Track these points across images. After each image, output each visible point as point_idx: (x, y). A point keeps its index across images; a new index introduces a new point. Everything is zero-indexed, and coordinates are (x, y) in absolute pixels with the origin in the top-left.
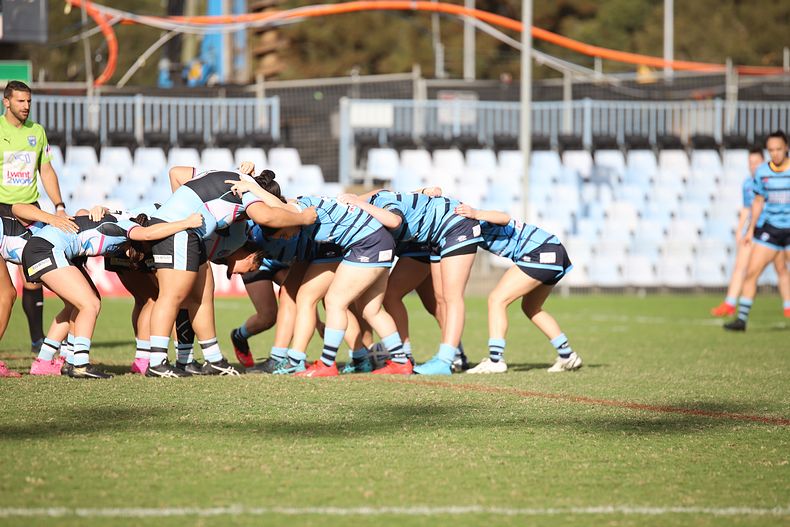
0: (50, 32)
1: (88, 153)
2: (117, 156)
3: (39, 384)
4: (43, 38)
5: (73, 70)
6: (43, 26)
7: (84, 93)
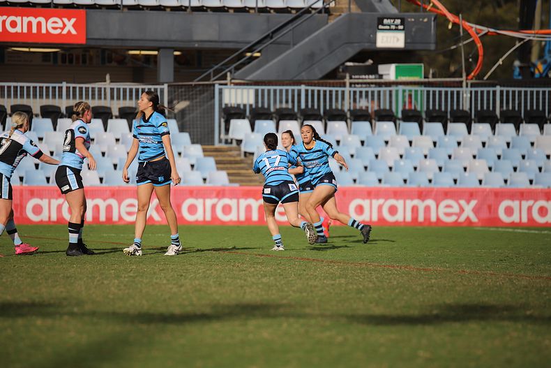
0: (436, 43)
1: (462, 127)
2: (482, 129)
3: (427, 287)
4: (433, 47)
5: (452, 69)
6: (433, 39)
7: (460, 84)
